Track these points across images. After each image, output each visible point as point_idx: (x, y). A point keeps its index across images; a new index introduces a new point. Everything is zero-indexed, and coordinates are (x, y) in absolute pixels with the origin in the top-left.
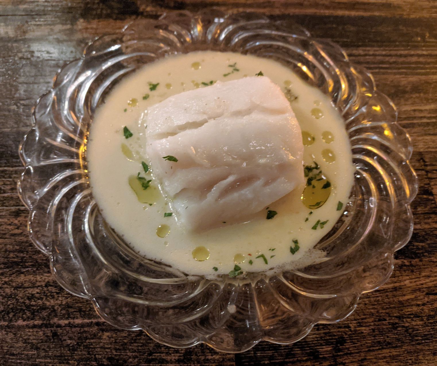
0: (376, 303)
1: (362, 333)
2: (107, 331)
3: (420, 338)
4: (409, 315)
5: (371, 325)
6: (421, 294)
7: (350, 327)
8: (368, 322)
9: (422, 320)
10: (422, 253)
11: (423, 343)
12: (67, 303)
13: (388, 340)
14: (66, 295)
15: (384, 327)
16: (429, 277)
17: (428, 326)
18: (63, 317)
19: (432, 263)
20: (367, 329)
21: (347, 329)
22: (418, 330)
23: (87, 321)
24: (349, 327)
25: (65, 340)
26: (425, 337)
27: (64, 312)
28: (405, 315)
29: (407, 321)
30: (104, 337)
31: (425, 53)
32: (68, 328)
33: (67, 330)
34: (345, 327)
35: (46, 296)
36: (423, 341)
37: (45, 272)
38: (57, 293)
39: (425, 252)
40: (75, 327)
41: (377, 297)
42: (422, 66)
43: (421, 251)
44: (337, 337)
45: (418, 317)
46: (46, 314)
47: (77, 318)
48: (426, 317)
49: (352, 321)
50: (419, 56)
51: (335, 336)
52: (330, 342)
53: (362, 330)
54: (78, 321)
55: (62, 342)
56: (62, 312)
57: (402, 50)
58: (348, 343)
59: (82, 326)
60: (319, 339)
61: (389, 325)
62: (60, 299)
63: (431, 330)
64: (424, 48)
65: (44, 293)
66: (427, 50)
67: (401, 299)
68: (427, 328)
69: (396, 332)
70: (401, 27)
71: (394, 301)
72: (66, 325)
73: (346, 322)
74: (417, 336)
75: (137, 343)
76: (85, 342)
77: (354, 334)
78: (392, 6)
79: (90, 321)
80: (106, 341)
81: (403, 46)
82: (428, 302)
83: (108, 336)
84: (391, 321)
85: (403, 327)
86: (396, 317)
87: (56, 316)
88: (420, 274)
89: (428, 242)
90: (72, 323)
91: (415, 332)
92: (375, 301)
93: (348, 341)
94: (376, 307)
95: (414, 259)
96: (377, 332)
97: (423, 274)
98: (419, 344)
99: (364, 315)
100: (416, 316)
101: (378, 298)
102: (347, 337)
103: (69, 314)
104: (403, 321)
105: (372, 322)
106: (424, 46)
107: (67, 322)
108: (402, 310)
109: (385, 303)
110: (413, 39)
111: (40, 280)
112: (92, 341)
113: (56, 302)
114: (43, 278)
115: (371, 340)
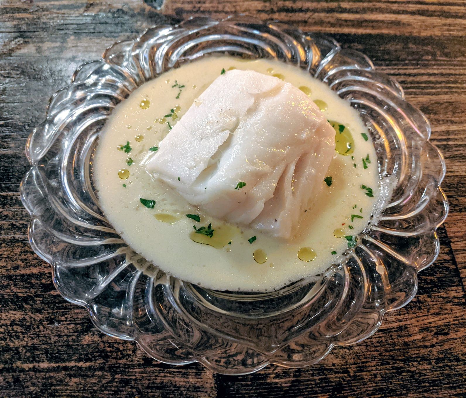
0: (379, 344)
1: (363, 379)
2: (75, 376)
3: (427, 384)
4: (415, 358)
5: (372, 370)
6: (429, 334)
7: (350, 372)
8: (369, 366)
9: (430, 364)
10: (431, 288)
11: (431, 390)
12: (33, 344)
13: (391, 387)
14: (32, 336)
15: (387, 372)
16: (438, 314)
17: (438, 371)
18: (27, 360)
19: (442, 299)
20: (368, 374)
21: (345, 375)
22: (425, 375)
23: (53, 365)
24: (347, 372)
25: (28, 387)
26: (433, 383)
27: (28, 354)
28: (411, 358)
29: (413, 365)
30: (71, 383)
31: (436, 72)
32: (32, 373)
33: (31, 375)
34: (343, 372)
35: (11, 336)
36: (431, 388)
37: (12, 310)
38: (23, 333)
39: (434, 287)
40: (40, 371)
41: (380, 337)
42: (432, 85)
43: (430, 286)
44: (334, 384)
45: (426, 360)
46: (8, 357)
47: (43, 362)
48: (434, 361)
49: (352, 365)
50: (429, 75)
51: (332, 382)
52: (326, 389)
53: (362, 375)
54: (44, 365)
55: (24, 389)
56: (27, 354)
57: (411, 69)
58: (346, 390)
59: (48, 370)
60: (314, 386)
61: (393, 369)
62: (26, 339)
63: (440, 375)
64: (435, 67)
65: (9, 332)
66: (438, 69)
67: (406, 340)
68: (435, 372)
69: (400, 377)
70: (410, 45)
71: (399, 342)
72: (30, 370)
73: (345, 367)
74: (424, 382)
75: (108, 390)
76: (50, 389)
77: (353, 380)
78: (401, 23)
79: (57, 365)
80: (73, 389)
81: (413, 65)
82: (436, 343)
83: (76, 383)
84: (396, 365)
85: (408, 371)
86: (401, 360)
87: (19, 359)
88: (428, 312)
89: (438, 275)
90: (36, 367)
91: (422, 378)
92: (378, 342)
93: (347, 388)
94: (378, 348)
95: (422, 294)
96: (379, 378)
97: (432, 311)
98: (426, 391)
99: (365, 358)
100: (423, 359)
101: (381, 339)
102: (346, 384)
103: (34, 358)
104: (409, 365)
105: (374, 366)
106: (435, 65)
107: (31, 366)
108: (408, 353)
109: (389, 344)
110: (423, 58)
111: (5, 318)
112: (58, 388)
113: (21, 343)
114: (9, 316)
115: (373, 386)
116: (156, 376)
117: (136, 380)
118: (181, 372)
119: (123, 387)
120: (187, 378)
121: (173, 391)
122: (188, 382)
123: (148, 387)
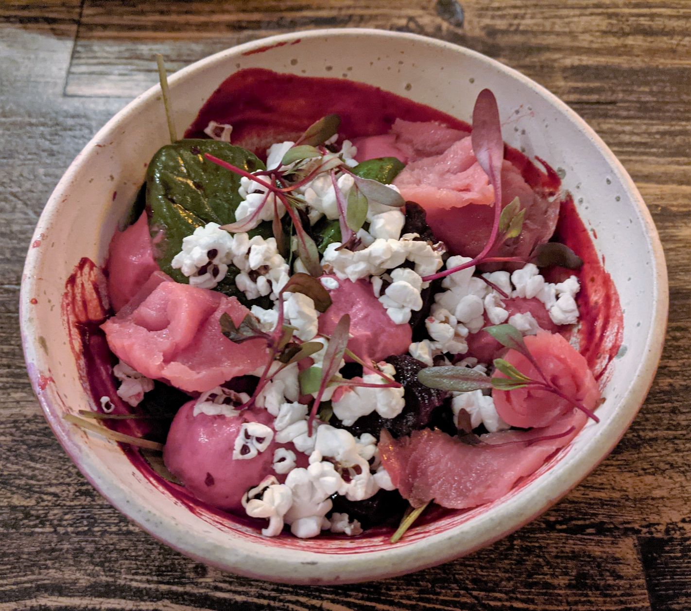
116: (563, 543)
117: (540, 547)
118: (593, 540)
119: (525, 555)
120: (603, 547)
121: (589, 562)
122: (605, 552)
123: (557, 557)
